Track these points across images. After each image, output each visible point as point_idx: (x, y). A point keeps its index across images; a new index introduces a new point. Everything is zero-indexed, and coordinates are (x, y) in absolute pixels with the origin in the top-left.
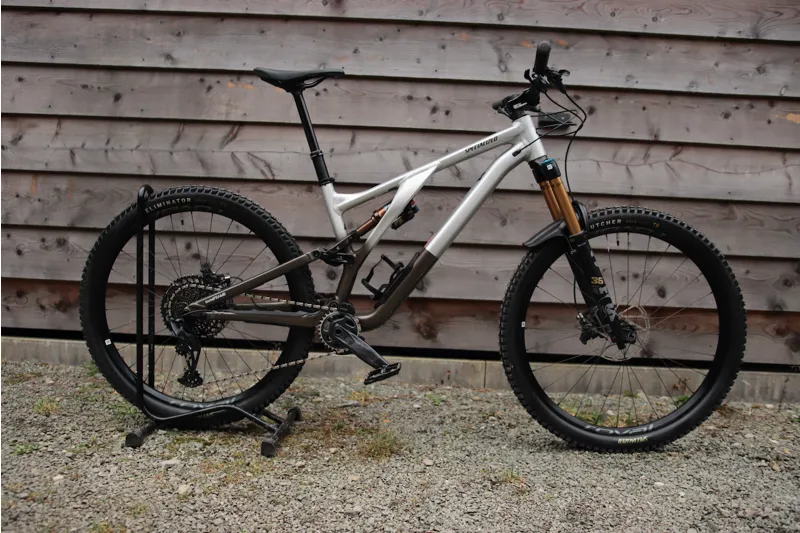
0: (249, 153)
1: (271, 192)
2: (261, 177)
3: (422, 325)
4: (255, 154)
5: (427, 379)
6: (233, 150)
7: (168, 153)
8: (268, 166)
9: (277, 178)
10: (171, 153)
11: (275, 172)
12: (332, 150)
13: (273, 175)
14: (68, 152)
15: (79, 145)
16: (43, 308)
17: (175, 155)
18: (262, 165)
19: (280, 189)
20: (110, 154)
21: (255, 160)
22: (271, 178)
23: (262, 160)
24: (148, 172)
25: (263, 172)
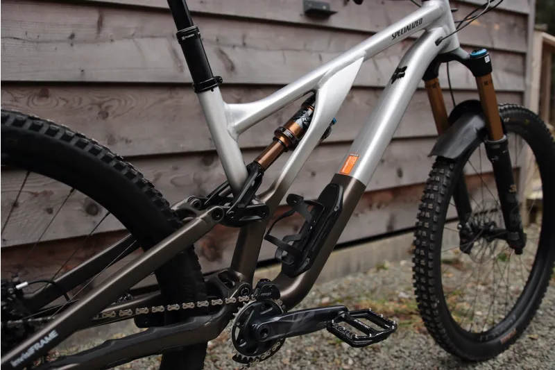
3: (206, 247)
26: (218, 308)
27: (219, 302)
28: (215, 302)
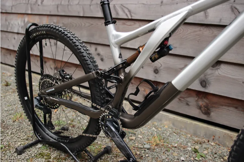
0: (121, 5)
1: (130, 25)
2: (126, 17)
3: (203, 106)
4: (124, 5)
5: (202, 135)
6: (114, 4)
7: (89, 6)
8: (130, 11)
9: (133, 18)
10: (90, 6)
11: (133, 15)
12: (162, 2)
13: (131, 16)
14: (56, 6)
15: (60, 3)
16: (51, 68)
17: (91, 7)
18: (126, 11)
19: (135, 24)
20: (69, 7)
21: (124, 8)
22: (130, 18)
23: (127, 8)
24: (82, 15)
25: (127, 15)
26: (98, 109)
27: (99, 107)
28: (98, 107)
